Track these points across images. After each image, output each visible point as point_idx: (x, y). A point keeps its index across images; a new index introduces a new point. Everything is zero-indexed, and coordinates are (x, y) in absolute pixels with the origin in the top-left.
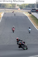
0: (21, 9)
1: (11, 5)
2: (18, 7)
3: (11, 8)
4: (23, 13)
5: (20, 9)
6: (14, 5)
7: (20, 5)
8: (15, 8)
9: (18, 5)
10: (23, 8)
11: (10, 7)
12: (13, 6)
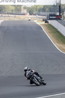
0: (30, 14)
1: (13, 8)
2: (25, 11)
3: (14, 12)
4: (35, 21)
5: (28, 14)
6: (18, 7)
7: (29, 8)
8: (20, 13)
9: (25, 8)
10: (34, 13)
11: (12, 11)
12: (17, 10)
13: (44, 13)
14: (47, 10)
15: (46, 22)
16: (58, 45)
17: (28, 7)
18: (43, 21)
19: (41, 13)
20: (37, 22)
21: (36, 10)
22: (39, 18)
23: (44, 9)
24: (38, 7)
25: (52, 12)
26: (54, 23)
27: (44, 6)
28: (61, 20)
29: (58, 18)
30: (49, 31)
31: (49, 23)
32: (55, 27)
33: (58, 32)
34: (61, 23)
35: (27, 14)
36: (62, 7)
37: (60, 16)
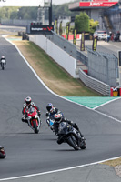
13: (21, 22)
14: (26, 15)
15: (25, 38)
18: (20, 35)
19: (15, 21)
20: (8, 37)
21: (7, 16)
22: (12, 30)
23: (21, 14)
24: (10, 11)
25: (36, 19)
27: (21, 9)
28: (52, 34)
29: (47, 31)
31: (31, 40)
32: (42, 47)
33: (48, 57)
34: (52, 40)
36: (55, 11)
37: (51, 26)
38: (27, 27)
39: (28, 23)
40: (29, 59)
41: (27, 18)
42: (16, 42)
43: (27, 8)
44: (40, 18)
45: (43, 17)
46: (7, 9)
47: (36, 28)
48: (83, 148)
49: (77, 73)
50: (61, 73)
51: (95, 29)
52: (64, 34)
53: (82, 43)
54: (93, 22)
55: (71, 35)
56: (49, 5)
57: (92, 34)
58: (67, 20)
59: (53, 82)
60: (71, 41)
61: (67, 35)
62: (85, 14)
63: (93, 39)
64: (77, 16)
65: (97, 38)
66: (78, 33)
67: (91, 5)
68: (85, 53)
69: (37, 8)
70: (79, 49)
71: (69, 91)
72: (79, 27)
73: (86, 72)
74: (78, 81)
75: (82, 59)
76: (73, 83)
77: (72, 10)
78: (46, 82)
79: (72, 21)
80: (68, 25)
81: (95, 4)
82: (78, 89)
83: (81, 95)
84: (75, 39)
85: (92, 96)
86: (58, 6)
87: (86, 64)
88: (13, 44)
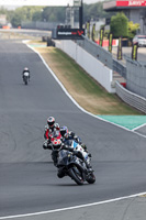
13: (45, 24)
14: (52, 16)
15: (50, 44)
16: (77, 95)
17: (9, 9)
18: (44, 41)
19: (38, 23)
20: (30, 43)
21: (28, 17)
22: (35, 35)
23: (46, 14)
24: (32, 11)
25: (63, 21)
26: (68, 46)
27: (46, 8)
28: (83, 39)
29: (77, 35)
30: (57, 64)
31: (57, 46)
32: (71, 55)
33: (78, 67)
35: (6, 25)
36: (86, 12)
37: (82, 30)
38: (53, 31)
39: (54, 25)
40: (55, 70)
41: (53, 20)
42: (39, 49)
43: (53, 8)
44: (69, 20)
45: (72, 19)
46: (29, 8)
47: (63, 32)
48: (91, 182)
49: (113, 87)
50: (94, 87)
51: (134, 33)
52: (97, 39)
53: (119, 50)
54: (132, 25)
55: (106, 40)
56: (79, 4)
57: (131, 39)
58: (101, 23)
59: (84, 97)
60: (106, 48)
61: (101, 40)
62: (123, 15)
63: (132, 46)
64: (113, 18)
65: (137, 44)
66: (114, 38)
67: (130, 4)
68: (123, 62)
69: (65, 7)
70: (115, 58)
71: (103, 108)
72: (115, 31)
73: (124, 85)
74: (115, 96)
75: (118, 69)
76: (108, 99)
77: (107, 10)
78: (76, 97)
79: (107, 23)
80: (103, 28)
81: (134, 3)
82: (114, 106)
83: (118, 113)
84: (110, 45)
85: (131, 114)
86: (91, 5)
87: (124, 75)
88: (36, 51)
